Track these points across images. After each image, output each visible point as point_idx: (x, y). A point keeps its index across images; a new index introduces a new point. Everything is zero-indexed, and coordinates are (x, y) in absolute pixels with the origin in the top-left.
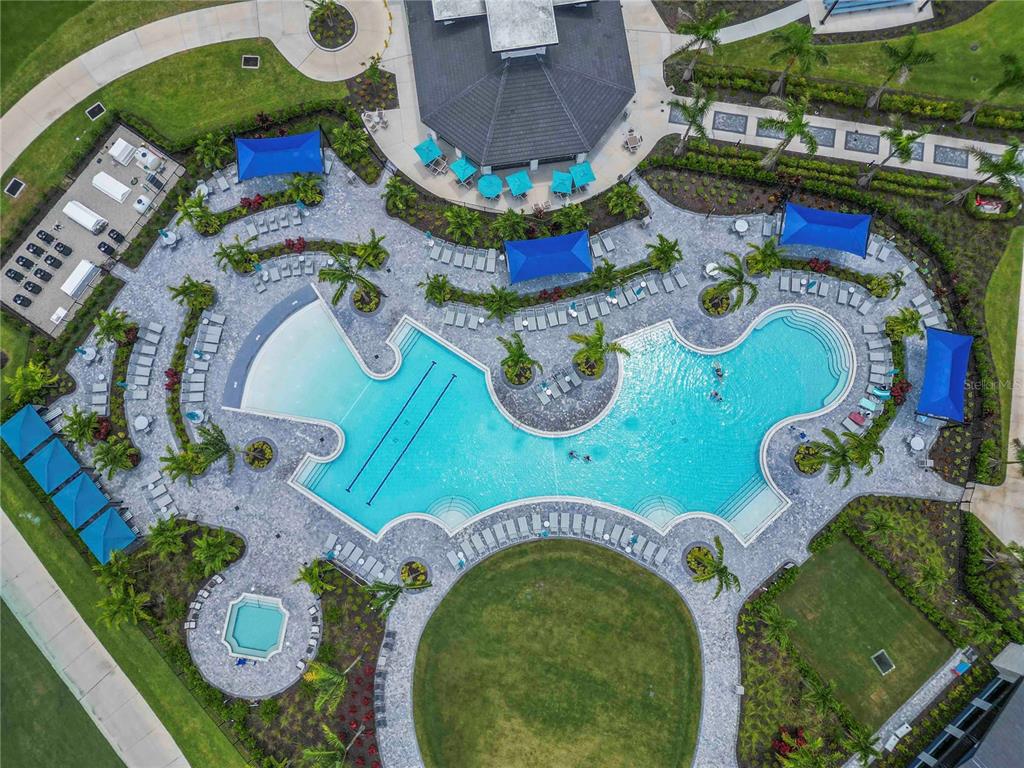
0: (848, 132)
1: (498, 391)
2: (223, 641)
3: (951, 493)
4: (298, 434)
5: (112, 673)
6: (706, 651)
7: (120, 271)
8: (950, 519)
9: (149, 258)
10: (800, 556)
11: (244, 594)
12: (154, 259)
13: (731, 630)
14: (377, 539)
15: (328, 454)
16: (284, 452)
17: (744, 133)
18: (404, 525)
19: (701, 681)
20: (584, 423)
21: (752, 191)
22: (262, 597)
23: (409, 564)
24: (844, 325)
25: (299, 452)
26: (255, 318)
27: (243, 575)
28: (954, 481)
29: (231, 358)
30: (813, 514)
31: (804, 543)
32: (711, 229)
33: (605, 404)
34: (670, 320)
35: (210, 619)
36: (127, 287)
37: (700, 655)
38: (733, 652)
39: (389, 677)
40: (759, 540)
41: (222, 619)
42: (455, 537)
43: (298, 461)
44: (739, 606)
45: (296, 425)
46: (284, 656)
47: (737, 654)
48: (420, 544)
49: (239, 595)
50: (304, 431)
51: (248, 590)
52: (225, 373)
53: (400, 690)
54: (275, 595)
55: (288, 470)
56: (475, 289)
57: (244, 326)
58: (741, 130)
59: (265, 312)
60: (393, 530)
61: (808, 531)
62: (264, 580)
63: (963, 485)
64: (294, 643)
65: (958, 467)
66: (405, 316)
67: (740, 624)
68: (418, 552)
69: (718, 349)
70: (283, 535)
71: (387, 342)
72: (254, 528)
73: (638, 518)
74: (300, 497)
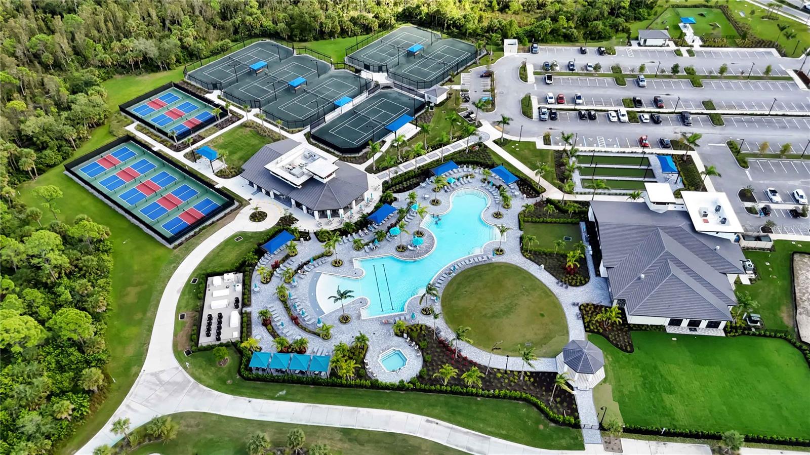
1: (401, 256)
3: (538, 199)
4: (352, 306)
5: (359, 411)
7: (246, 310)
8: (544, 203)
9: (252, 301)
10: (521, 233)
12: (255, 299)
13: (525, 259)
14: (406, 312)
15: (367, 304)
16: (352, 313)
17: (403, 170)
18: (410, 303)
20: (433, 247)
21: (419, 178)
23: (423, 310)
25: (357, 310)
26: (307, 291)
27: (374, 351)
28: (536, 196)
29: (309, 304)
31: (519, 230)
32: (418, 191)
33: (434, 239)
34: (429, 213)
36: (252, 312)
40: (507, 238)
41: (380, 365)
43: (360, 312)
44: (520, 254)
46: (411, 359)
49: (378, 357)
50: (353, 304)
51: (380, 353)
52: (311, 308)
55: (359, 316)
56: (368, 240)
57: (305, 294)
58: (401, 170)
60: (408, 306)
62: (382, 347)
63: (539, 196)
64: (410, 354)
65: (533, 194)
66: (354, 259)
67: (525, 257)
68: (422, 306)
69: (448, 210)
70: (376, 333)
71: (355, 268)
73: (472, 255)
74: (370, 320)
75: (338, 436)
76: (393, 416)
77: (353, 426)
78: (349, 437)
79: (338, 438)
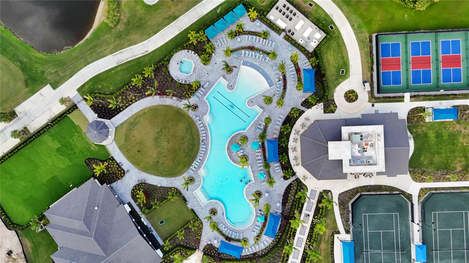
0: (303, 239)
1: (239, 133)
2: (183, 59)
3: (201, 247)
4: (234, 80)
5: (178, 31)
6: (169, 179)
7: (283, 34)
8: (195, 246)
9: (286, 42)
10: (190, 206)
11: (194, 64)
12: (286, 43)
14: (204, 99)
15: (227, 88)
16: (229, 76)
17: (306, 210)
18: (207, 106)
19: (162, 176)
20: (229, 155)
21: (289, 209)
22: (193, 69)
23: (197, 107)
24: (248, 228)
25: (229, 80)
26: (266, 70)
27: (199, 64)
28: (204, 249)
29: (256, 63)
30: (199, 211)
31: (193, 208)
32: (279, 197)
33: (233, 161)
34: (254, 182)
35: (189, 56)
36: (278, 36)
37: (168, 177)
38: (168, 185)
39: (171, 99)
40: (194, 196)
41: (189, 59)
42: (203, 119)
43: (226, 80)
44: (178, 188)
45: (236, 80)
46: (178, 74)
47: (167, 186)
48: (202, 110)
52: (252, 61)
53: (167, 102)
54: (193, 72)
55: (224, 77)
56: (268, 130)
57: (264, 67)
58: (307, 209)
59: (268, 73)
60: (206, 103)
61: (196, 209)
62: (197, 69)
63: (203, 251)
64: (181, 76)
65: (207, 250)
66: (262, 110)
68: (200, 109)
69: (245, 193)
70: (208, 75)
71: (256, 105)
72: (211, 68)
73: (203, 166)
74: (217, 80)
75: (177, 13)
76: (163, 41)
77: (175, 23)
78: (171, 17)
79: (176, 13)
